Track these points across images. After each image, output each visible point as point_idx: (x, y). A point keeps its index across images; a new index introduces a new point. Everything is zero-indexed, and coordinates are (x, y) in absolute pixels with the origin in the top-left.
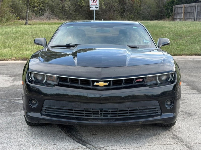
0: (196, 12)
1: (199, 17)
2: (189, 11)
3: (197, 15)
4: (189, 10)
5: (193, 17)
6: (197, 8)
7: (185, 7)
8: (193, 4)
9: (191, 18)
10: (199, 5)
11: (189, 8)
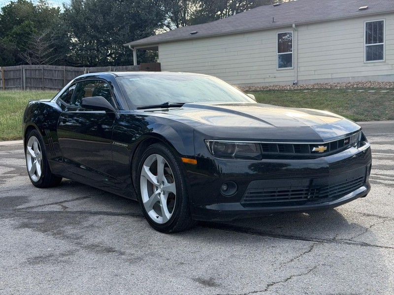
0: (24, 78)
1: (30, 86)
2: (12, 77)
3: (26, 82)
4: (11, 75)
5: (20, 85)
6: (26, 72)
7: (4, 71)
8: (18, 67)
9: (17, 87)
10: (28, 68)
11: (12, 73)
